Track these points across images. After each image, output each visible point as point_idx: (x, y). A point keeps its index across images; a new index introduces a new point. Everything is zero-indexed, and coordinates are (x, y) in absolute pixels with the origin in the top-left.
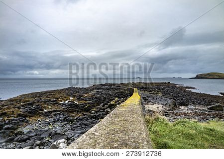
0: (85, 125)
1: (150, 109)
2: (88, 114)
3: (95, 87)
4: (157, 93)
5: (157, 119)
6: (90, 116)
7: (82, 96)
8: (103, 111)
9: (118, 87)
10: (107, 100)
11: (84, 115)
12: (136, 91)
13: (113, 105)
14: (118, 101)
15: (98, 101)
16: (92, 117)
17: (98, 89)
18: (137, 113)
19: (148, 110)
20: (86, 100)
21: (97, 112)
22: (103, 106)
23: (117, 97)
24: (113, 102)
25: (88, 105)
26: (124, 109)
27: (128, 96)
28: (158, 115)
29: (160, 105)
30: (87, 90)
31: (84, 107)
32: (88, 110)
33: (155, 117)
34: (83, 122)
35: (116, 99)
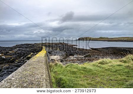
0: (10, 72)
1: (53, 58)
2: (13, 64)
3: (17, 46)
4: (56, 49)
5: (56, 65)
6: (14, 66)
7: (8, 53)
8: (23, 62)
9: (33, 45)
10: (26, 54)
11: (10, 65)
12: (44, 48)
13: (29, 57)
14: (33, 55)
15: (20, 55)
16: (16, 66)
17: (19, 47)
18: (42, 62)
19: (52, 59)
20: (11, 55)
21: (19, 63)
22: (23, 59)
23: (32, 52)
24: (29, 56)
25: (13, 58)
27: (39, 51)
28: (57, 62)
29: (59, 56)
30: (11, 49)
31: (10, 59)
32: (13, 62)
33: (55, 63)
34: (9, 70)
35: (32, 53)
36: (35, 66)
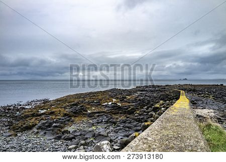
0: (128, 127)
2: (131, 116)
3: (138, 89)
4: (207, 97)
5: (209, 126)
6: (133, 119)
7: (126, 98)
8: (147, 115)
10: (151, 103)
11: (127, 117)
12: (183, 94)
13: (157, 108)
14: (163, 104)
15: (142, 103)
16: (136, 120)
17: (142, 91)
19: (197, 115)
20: (129, 103)
21: (140, 115)
22: (147, 109)
23: (161, 100)
24: (157, 105)
25: (132, 107)
26: (173, 113)
27: (173, 99)
28: (209, 121)
29: (211, 110)
30: (130, 92)
31: (127, 109)
32: (132, 112)
33: (207, 123)
34: (127, 125)
35: (161, 102)
36: (179, 124)
